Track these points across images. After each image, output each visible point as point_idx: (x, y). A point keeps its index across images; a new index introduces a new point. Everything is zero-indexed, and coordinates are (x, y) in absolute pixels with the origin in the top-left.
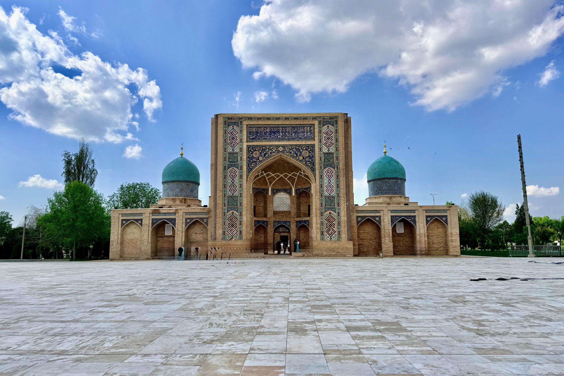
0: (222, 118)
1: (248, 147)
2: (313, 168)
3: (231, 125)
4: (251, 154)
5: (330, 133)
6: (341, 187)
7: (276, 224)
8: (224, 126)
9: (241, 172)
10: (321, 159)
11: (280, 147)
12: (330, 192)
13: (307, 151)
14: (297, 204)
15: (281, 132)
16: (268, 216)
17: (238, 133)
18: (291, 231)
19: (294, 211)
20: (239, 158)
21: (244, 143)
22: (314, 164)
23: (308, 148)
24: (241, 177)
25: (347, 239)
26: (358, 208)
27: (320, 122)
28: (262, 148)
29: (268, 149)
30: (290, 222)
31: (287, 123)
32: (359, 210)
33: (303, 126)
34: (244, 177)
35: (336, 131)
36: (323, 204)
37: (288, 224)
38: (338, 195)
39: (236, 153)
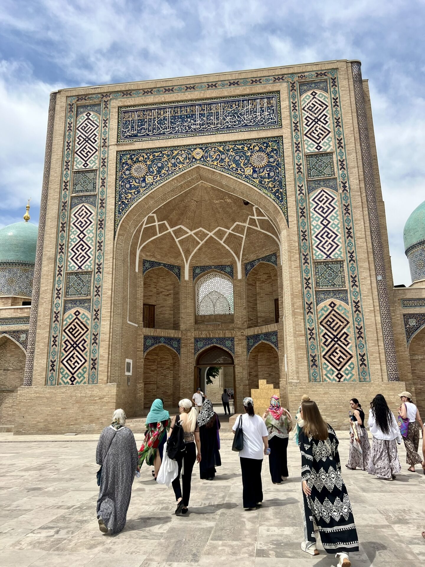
0: (64, 99)
1: (120, 154)
2: (281, 193)
3: (84, 112)
4: (127, 169)
5: (320, 107)
6: (358, 235)
7: (200, 344)
8: (69, 114)
9: (102, 213)
10: (299, 168)
11: (195, 149)
12: (327, 248)
13: (262, 154)
14: (248, 297)
15: (197, 116)
16: (182, 326)
17: (98, 126)
18: (236, 362)
19: (241, 315)
20: (99, 182)
21: (110, 147)
22: (281, 184)
23: (267, 147)
24: (101, 224)
25: (385, 377)
26: (404, 293)
27: (293, 86)
28: (154, 156)
29: (168, 156)
30: (232, 339)
31: (214, 95)
32: (410, 300)
33: (252, 98)
34: (107, 225)
35: (336, 102)
36: (310, 281)
37: (228, 343)
38: (351, 257)
39: (92, 171)
